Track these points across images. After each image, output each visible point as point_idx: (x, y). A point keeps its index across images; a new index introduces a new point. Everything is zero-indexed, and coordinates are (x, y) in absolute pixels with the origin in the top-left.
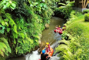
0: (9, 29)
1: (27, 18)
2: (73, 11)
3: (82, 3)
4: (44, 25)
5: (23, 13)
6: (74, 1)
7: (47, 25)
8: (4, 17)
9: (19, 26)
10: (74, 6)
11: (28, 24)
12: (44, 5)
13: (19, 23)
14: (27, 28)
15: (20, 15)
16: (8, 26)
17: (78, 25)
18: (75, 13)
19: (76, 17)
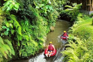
0: (14, 30)
1: (32, 20)
2: (80, 13)
3: (89, 6)
4: (50, 28)
5: (28, 15)
6: (81, 4)
7: (52, 28)
8: (8, 18)
9: (24, 28)
10: (81, 9)
11: (33, 26)
12: (50, 7)
13: (23, 25)
14: (32, 30)
15: (25, 17)
16: (12, 27)
17: (86, 28)
18: (82, 16)
19: (83, 20)
